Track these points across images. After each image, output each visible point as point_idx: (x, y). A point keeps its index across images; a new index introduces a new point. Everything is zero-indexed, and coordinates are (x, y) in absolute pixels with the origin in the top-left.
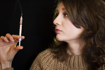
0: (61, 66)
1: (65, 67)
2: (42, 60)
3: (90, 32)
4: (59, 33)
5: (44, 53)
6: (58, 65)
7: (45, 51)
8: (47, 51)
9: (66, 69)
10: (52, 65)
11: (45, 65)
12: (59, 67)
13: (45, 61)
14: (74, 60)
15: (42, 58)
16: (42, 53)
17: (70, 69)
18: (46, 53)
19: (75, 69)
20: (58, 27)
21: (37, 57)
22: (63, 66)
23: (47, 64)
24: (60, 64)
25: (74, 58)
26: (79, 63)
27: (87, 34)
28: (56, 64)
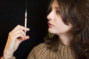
0: (53, 56)
1: (56, 57)
2: (36, 53)
3: (78, 29)
4: (51, 27)
5: (38, 46)
6: (50, 56)
7: (39, 45)
8: (41, 45)
9: (58, 58)
10: (45, 56)
11: (39, 57)
12: (51, 57)
13: (39, 53)
14: (64, 50)
15: (37, 51)
16: (36, 47)
17: (60, 58)
18: (40, 47)
19: (65, 58)
20: (50, 22)
21: (32, 50)
22: (54, 56)
23: (41, 56)
24: (52, 55)
25: (64, 48)
26: (68, 53)
27: (75, 30)
28: (49, 55)
